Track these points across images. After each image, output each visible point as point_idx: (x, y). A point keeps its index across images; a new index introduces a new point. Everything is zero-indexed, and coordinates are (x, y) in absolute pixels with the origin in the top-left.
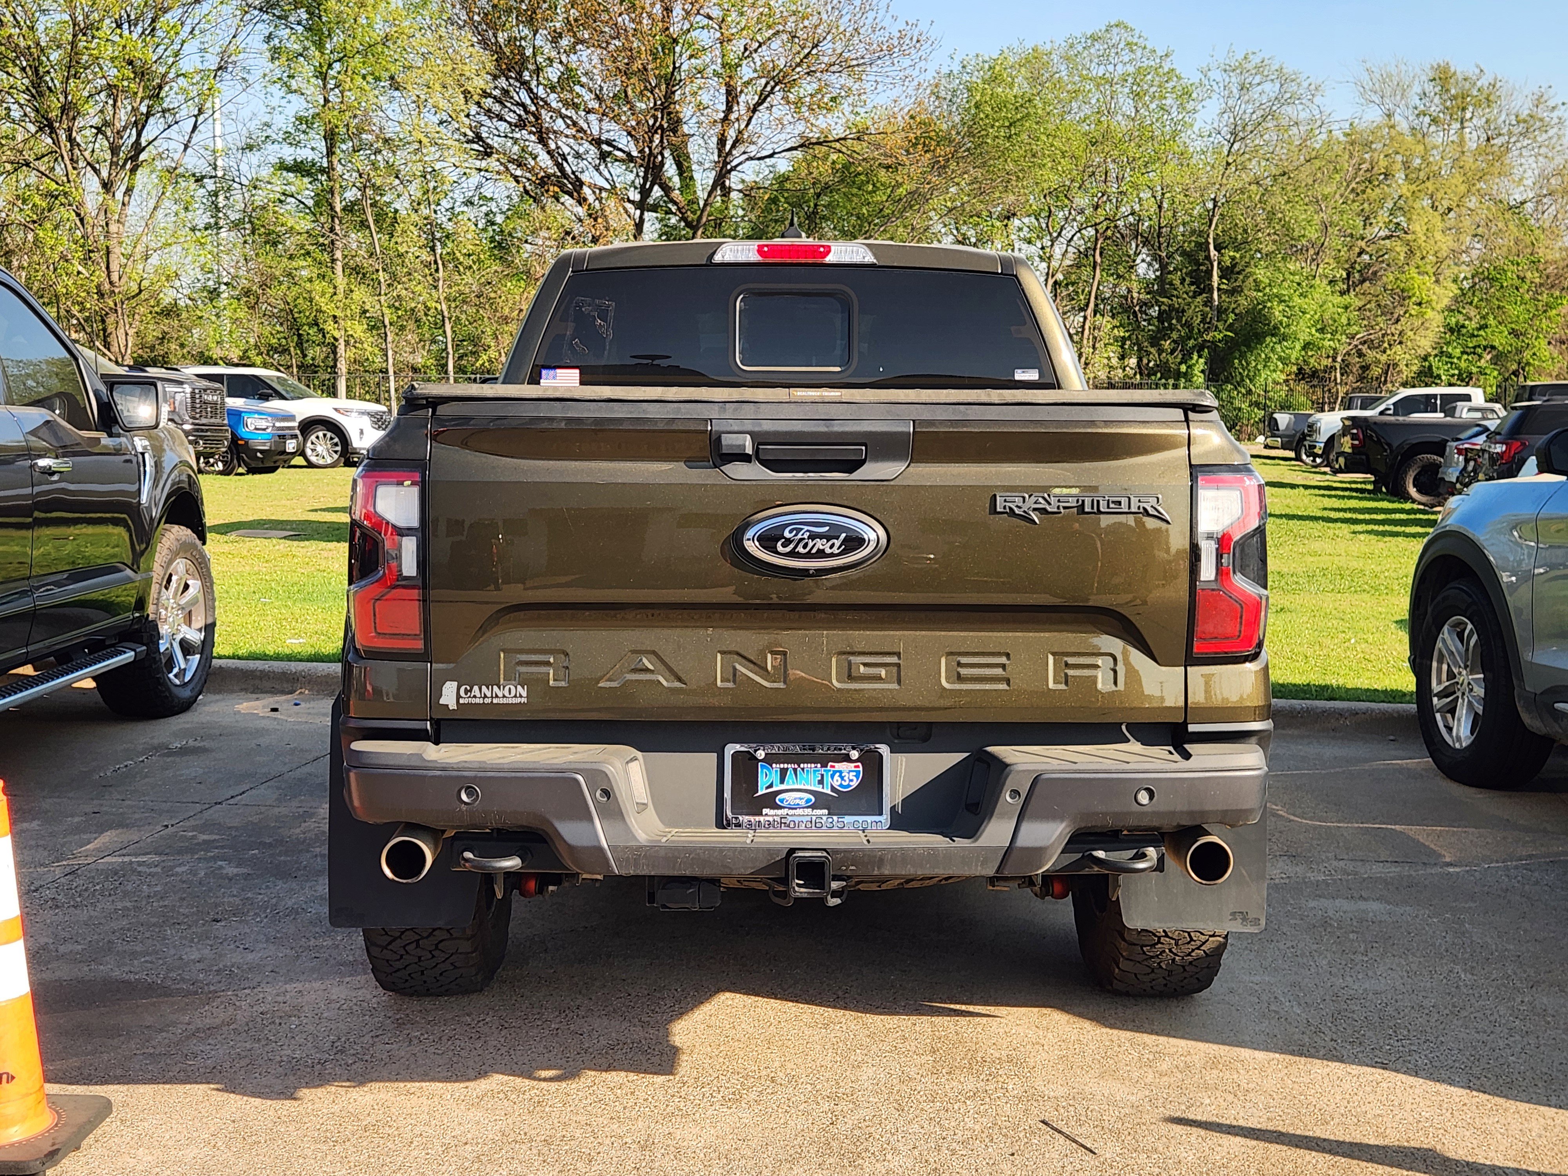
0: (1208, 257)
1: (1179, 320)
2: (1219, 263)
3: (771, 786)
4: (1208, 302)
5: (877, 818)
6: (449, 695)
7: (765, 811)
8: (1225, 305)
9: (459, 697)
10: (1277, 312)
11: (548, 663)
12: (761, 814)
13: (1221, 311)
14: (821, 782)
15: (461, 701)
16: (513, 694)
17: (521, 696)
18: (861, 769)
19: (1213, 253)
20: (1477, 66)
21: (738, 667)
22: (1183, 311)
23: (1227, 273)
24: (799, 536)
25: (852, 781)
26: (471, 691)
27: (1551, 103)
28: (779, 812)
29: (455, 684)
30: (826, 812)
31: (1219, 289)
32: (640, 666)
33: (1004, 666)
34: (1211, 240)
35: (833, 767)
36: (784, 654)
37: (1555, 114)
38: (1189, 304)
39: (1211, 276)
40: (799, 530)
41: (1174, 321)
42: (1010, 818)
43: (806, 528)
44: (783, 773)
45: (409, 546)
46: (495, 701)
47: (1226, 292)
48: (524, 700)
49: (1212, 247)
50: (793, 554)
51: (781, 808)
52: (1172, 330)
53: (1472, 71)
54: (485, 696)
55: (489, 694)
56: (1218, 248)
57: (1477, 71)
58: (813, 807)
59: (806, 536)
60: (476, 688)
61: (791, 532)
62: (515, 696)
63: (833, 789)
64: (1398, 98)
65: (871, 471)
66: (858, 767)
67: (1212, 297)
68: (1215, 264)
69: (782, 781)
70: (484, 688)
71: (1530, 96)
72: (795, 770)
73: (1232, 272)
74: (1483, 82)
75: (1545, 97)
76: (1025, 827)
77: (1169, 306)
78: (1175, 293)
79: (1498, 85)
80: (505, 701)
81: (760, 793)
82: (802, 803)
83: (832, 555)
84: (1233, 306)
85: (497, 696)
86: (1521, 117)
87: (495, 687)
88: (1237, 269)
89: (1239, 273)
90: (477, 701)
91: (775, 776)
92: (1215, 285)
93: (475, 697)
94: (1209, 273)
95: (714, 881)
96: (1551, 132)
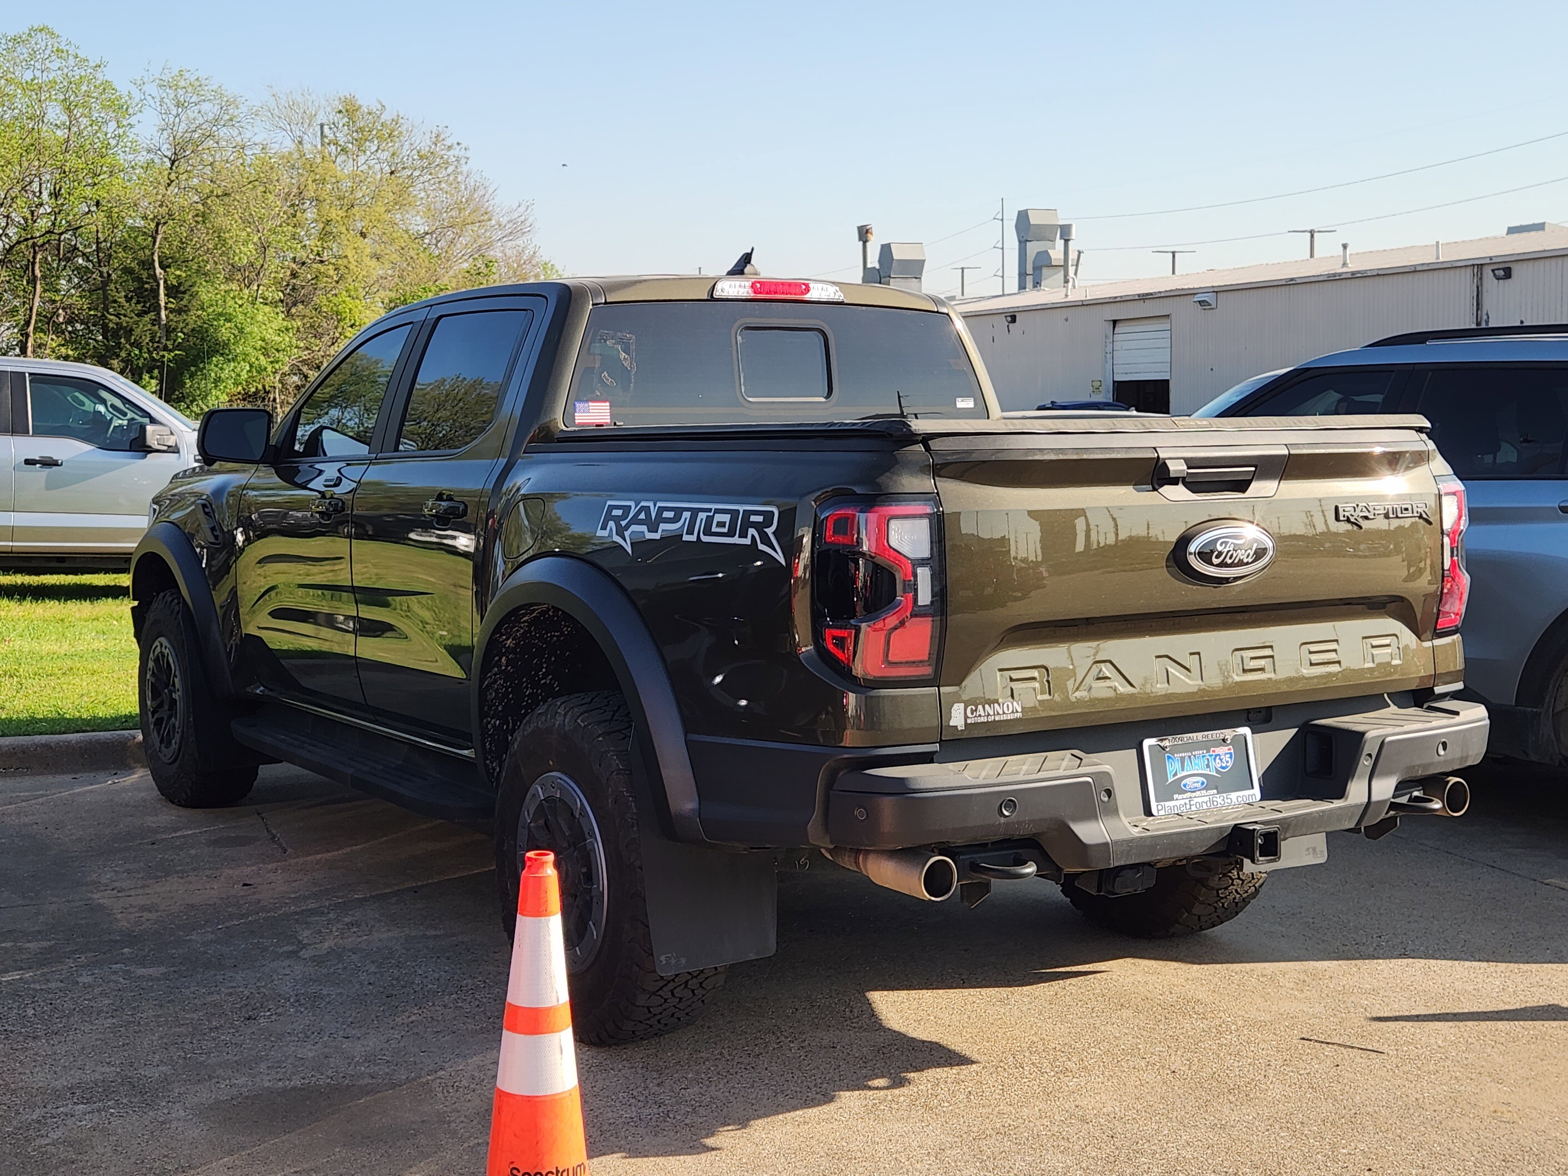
0: (154, 277)
1: (128, 340)
2: (165, 282)
3: (1175, 774)
4: (156, 321)
5: (1251, 792)
6: (957, 718)
7: (1176, 796)
8: (173, 324)
9: (966, 717)
10: (225, 332)
11: (1034, 679)
12: (1172, 799)
13: (169, 331)
14: (1208, 766)
15: (969, 721)
16: (1010, 711)
17: (1017, 712)
18: (1232, 751)
19: (158, 270)
20: (381, 103)
21: (1170, 669)
22: (132, 330)
23: (173, 291)
24: (1227, 549)
25: (1227, 762)
26: (976, 710)
27: (448, 143)
28: (1185, 796)
29: (962, 705)
30: (1215, 791)
31: (166, 308)
32: (1101, 675)
33: (1335, 651)
34: (156, 258)
35: (1214, 751)
36: (1199, 654)
37: (451, 153)
38: (136, 323)
39: (158, 294)
40: (1226, 543)
41: (123, 340)
42: (1365, 777)
43: (1231, 541)
44: (1182, 760)
45: (924, 575)
46: (997, 718)
47: (172, 311)
48: (1019, 715)
49: (157, 265)
50: (1223, 565)
51: (1185, 792)
52: (121, 349)
53: (375, 107)
54: (989, 715)
55: (992, 713)
56: (162, 267)
57: (379, 107)
58: (1207, 788)
59: (1231, 549)
60: (980, 707)
61: (1221, 544)
62: (1013, 712)
63: (1217, 771)
64: (306, 126)
65: (1258, 488)
66: (1229, 749)
67: (160, 317)
68: (162, 282)
69: (1183, 770)
70: (987, 706)
71: (428, 135)
72: (1190, 757)
73: (178, 292)
74: (386, 117)
75: (442, 137)
76: (1374, 783)
77: (117, 324)
78: (123, 312)
79: (401, 121)
80: (1005, 717)
81: (1170, 781)
82: (1199, 785)
83: (1248, 563)
84: (181, 325)
85: (998, 714)
86: (422, 153)
87: (996, 705)
88: (182, 288)
89: (184, 293)
90: (985, 720)
91: (1177, 765)
92: (162, 304)
93: (980, 716)
94: (155, 292)
95: (1149, 864)
96: (450, 169)
